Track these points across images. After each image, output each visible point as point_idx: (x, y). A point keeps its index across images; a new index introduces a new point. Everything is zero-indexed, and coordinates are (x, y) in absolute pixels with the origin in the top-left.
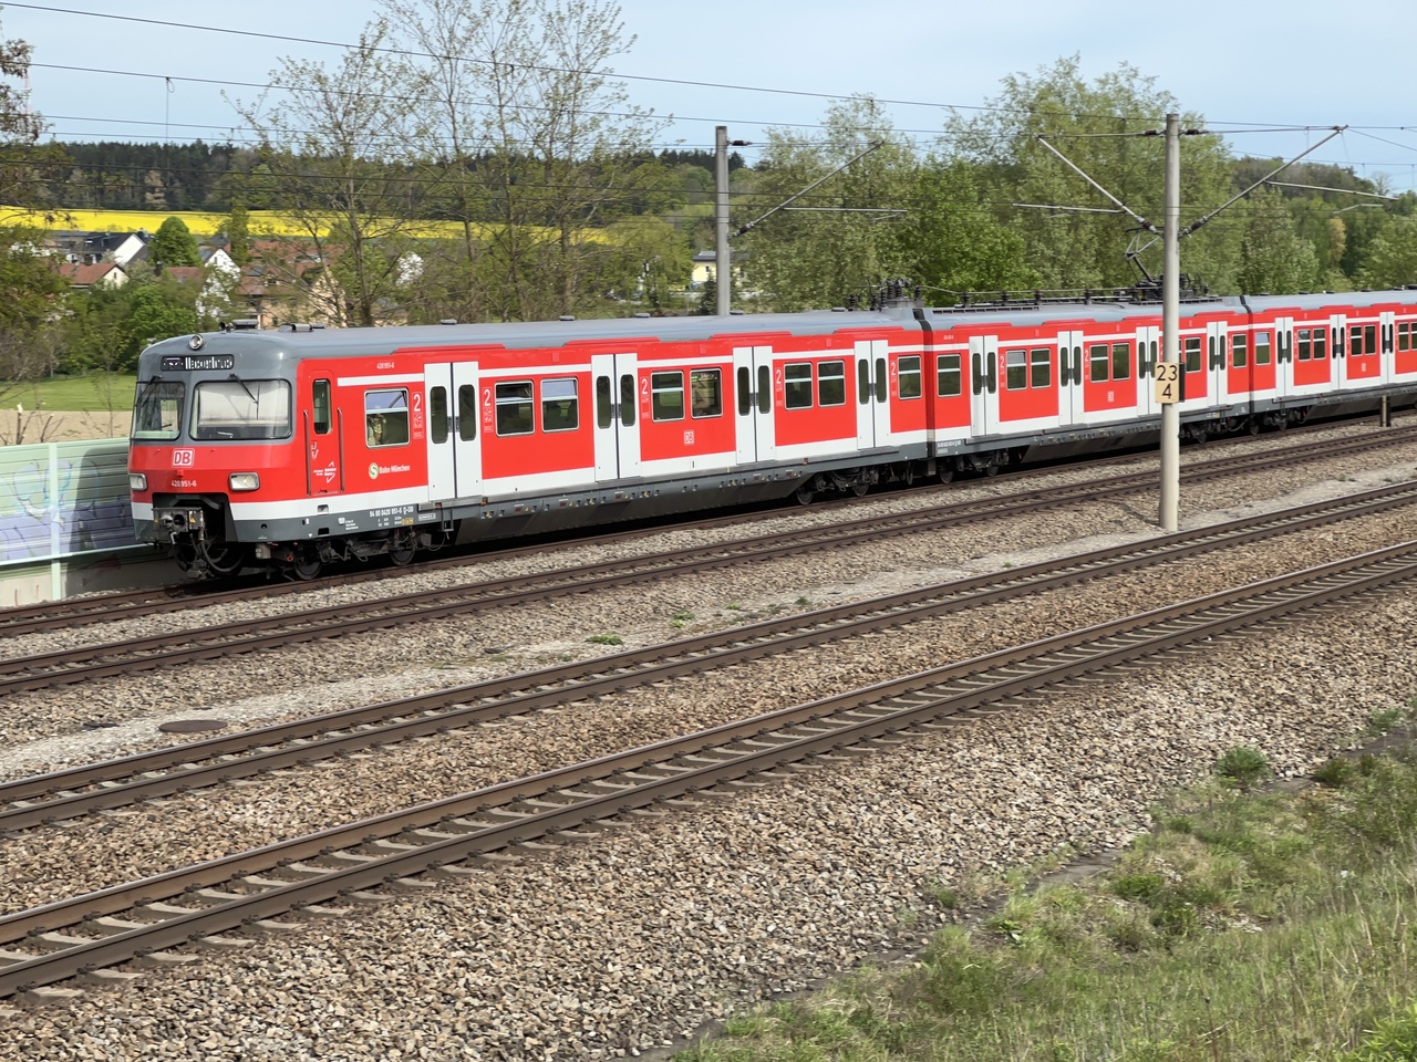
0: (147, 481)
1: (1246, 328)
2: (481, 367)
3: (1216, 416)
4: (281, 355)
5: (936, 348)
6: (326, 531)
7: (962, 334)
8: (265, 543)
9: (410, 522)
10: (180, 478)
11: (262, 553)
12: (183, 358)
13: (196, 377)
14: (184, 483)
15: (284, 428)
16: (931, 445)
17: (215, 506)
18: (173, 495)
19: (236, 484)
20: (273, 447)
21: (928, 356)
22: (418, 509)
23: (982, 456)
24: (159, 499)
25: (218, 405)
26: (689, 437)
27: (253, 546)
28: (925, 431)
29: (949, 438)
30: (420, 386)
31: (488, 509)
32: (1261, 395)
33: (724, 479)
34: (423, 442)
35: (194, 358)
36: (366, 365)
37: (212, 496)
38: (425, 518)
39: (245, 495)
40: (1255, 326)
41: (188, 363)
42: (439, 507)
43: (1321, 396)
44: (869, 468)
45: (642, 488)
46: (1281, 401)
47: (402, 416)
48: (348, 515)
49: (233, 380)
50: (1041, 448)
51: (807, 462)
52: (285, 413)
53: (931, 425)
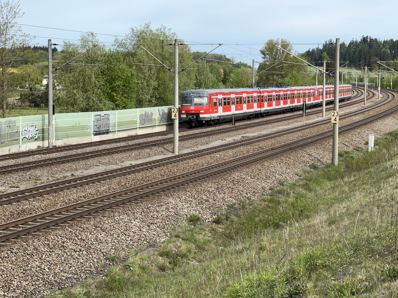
0: (186, 112)
1: (291, 92)
2: (223, 95)
3: (289, 108)
4: (206, 93)
5: (261, 94)
6: (211, 119)
7: (264, 92)
8: (205, 120)
9: (217, 118)
10: (192, 111)
11: (204, 122)
12: (190, 93)
13: (194, 96)
14: (193, 112)
15: (207, 104)
16: (261, 111)
17: (197, 115)
18: (190, 113)
19: (201, 112)
20: (206, 106)
21: (260, 95)
22: (218, 117)
23: (265, 113)
24: (187, 114)
25: (196, 100)
26: (239, 108)
27: (203, 121)
28: (260, 108)
29: (263, 109)
30: (217, 98)
31: (223, 117)
32: (294, 105)
33: (242, 114)
34: (218, 106)
35: (192, 93)
36: (213, 95)
37: (196, 114)
38: (218, 118)
39: (202, 113)
40: (293, 92)
41: (191, 94)
42: (219, 116)
43: (300, 105)
44: (255, 114)
45: (236, 115)
46: (296, 106)
47: (216, 102)
48: (213, 117)
49: (200, 97)
50: (271, 112)
51: (250, 112)
52: (207, 101)
53: (261, 108)
